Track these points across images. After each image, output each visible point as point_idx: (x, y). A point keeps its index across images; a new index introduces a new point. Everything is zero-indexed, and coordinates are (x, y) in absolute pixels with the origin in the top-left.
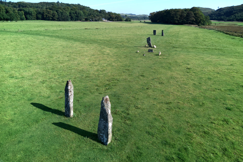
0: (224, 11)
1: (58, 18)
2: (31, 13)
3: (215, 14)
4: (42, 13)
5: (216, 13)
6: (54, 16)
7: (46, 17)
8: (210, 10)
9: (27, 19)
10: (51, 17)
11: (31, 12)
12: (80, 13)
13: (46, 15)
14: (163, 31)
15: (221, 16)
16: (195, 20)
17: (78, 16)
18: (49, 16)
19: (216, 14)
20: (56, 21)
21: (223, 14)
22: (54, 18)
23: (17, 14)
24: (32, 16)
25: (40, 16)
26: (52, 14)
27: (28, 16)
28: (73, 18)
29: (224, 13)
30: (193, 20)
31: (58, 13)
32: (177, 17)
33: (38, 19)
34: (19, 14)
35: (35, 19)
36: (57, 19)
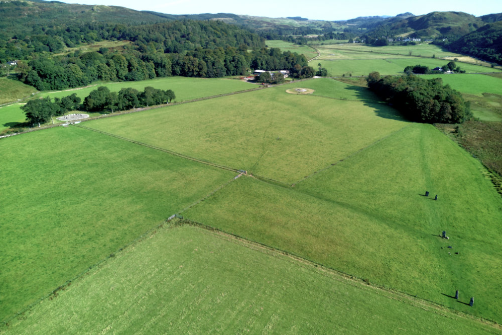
0: (495, 34)
1: (208, 73)
2: (164, 65)
3: (475, 40)
4: (182, 64)
5: (478, 37)
6: (201, 69)
7: (188, 71)
8: (466, 19)
9: (158, 75)
10: (197, 71)
11: (165, 63)
12: (240, 60)
13: (188, 67)
14: (436, 195)
15: (487, 49)
16: (450, 117)
17: (237, 67)
18: (193, 69)
19: (478, 41)
20: (203, 77)
21: (492, 42)
22: (201, 73)
23: (145, 68)
24: (165, 69)
25: (178, 69)
26: (197, 65)
27: (159, 69)
28: (230, 71)
29: (494, 41)
30: (449, 118)
31: (207, 62)
32: (425, 112)
33: (174, 74)
34: (148, 68)
35: (170, 74)
36: (206, 73)
